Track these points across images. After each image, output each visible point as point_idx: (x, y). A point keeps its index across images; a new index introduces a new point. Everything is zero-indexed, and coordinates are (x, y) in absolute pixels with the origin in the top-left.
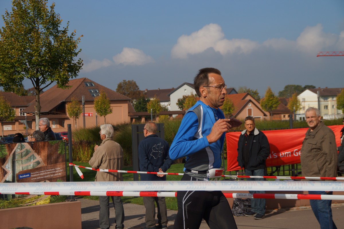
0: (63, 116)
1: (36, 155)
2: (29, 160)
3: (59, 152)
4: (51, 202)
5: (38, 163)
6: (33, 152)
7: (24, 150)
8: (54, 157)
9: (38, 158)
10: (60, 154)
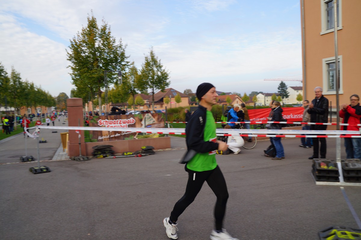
0: (162, 103)
1: (153, 118)
2: (150, 120)
3: (162, 117)
4: (159, 137)
5: (154, 121)
6: (152, 117)
7: (149, 116)
8: (160, 119)
9: (154, 119)
10: (162, 118)
